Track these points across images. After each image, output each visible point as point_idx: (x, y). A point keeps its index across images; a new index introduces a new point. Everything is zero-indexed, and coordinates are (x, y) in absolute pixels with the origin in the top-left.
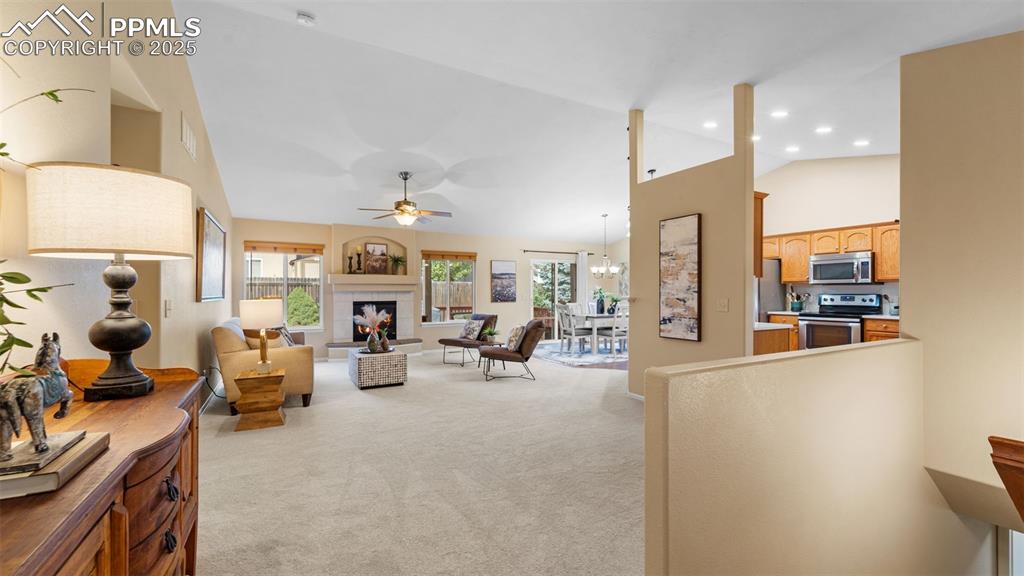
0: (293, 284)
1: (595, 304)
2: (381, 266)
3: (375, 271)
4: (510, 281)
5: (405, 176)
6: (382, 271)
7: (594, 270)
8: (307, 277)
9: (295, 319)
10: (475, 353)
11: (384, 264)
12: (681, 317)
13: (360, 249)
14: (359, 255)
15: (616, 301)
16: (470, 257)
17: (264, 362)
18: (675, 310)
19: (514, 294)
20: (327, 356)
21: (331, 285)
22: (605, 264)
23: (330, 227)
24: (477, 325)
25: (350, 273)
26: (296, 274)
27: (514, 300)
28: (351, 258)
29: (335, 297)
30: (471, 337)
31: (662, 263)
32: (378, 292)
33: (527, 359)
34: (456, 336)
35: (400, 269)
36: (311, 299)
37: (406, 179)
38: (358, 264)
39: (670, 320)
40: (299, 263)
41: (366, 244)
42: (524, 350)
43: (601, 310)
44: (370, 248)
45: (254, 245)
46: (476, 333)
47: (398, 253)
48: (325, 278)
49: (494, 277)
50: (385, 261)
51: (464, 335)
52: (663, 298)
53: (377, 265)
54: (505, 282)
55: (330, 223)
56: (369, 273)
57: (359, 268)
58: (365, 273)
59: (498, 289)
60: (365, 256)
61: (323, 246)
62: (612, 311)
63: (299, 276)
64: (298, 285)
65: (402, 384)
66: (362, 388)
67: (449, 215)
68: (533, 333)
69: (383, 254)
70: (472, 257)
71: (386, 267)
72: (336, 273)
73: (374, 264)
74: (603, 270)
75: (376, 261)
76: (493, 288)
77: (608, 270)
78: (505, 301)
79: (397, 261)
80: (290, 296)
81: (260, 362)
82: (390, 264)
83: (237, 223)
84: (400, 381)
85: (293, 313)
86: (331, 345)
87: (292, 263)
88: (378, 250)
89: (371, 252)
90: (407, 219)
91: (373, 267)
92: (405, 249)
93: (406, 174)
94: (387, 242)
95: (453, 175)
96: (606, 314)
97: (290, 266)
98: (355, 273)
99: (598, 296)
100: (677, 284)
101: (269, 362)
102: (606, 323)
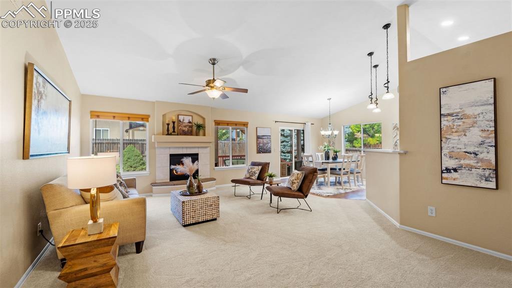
0: (127, 143)
1: (323, 154)
2: (188, 130)
3: (185, 133)
4: (268, 140)
5: (213, 62)
6: (190, 133)
7: (323, 133)
8: (136, 138)
9: (129, 163)
10: (257, 189)
11: (191, 129)
12: (470, 168)
13: (174, 118)
14: (174, 123)
15: (336, 152)
16: (244, 125)
17: (95, 222)
18: (462, 162)
19: (270, 148)
20: (152, 192)
21: (154, 143)
22: (330, 129)
23: (153, 103)
24: (257, 170)
25: (168, 134)
26: (129, 137)
27: (270, 152)
28: (168, 124)
29: (157, 151)
30: (253, 178)
31: (443, 123)
32: (187, 148)
33: (306, 196)
34: (242, 176)
35: (201, 132)
36: (139, 152)
37: (214, 64)
38: (173, 129)
39: (455, 170)
40: (131, 131)
41: (178, 115)
42: (304, 190)
43: (327, 158)
44: (181, 118)
45: (99, 114)
46: (257, 175)
47: (200, 122)
48: (151, 138)
49: (258, 137)
50: (191, 127)
51: (248, 176)
52: (445, 151)
53: (186, 129)
54: (265, 141)
55: (154, 100)
56: (180, 135)
57: (174, 132)
58: (178, 135)
59: (261, 145)
60: (178, 124)
61: (149, 116)
62: (335, 158)
63: (131, 138)
64: (131, 144)
65: (215, 219)
66: (185, 226)
67: (246, 91)
68: (310, 177)
69: (190, 122)
70: (245, 124)
71: (192, 131)
72: (158, 134)
73: (184, 129)
74: (329, 133)
75: (185, 127)
76: (258, 144)
77: (332, 132)
78: (265, 152)
79: (199, 127)
80: (125, 150)
81: (91, 222)
82: (195, 128)
83: (84, 97)
84: (215, 217)
85: (127, 161)
86: (154, 184)
87: (127, 131)
88: (187, 119)
89: (182, 120)
90: (214, 94)
91: (183, 131)
92: (204, 119)
93: (214, 60)
94: (192, 114)
95: (246, 63)
96: (331, 160)
97: (125, 133)
98: (171, 134)
99: (326, 149)
100: (464, 139)
101: (101, 221)
102: (333, 166)
